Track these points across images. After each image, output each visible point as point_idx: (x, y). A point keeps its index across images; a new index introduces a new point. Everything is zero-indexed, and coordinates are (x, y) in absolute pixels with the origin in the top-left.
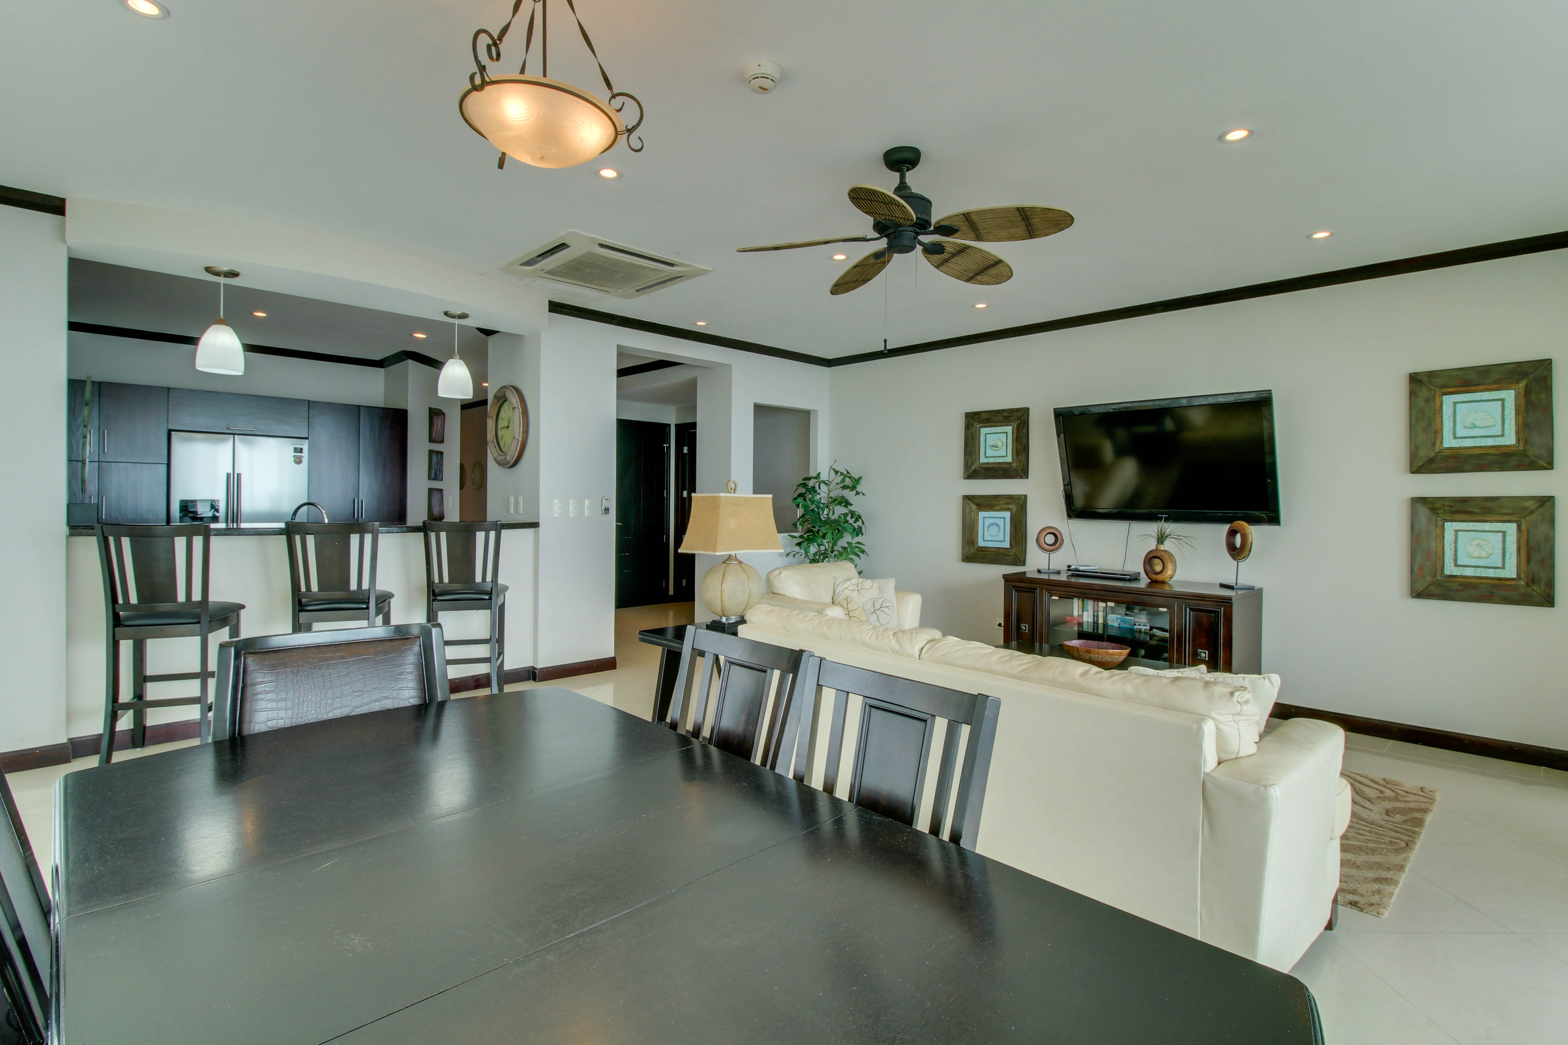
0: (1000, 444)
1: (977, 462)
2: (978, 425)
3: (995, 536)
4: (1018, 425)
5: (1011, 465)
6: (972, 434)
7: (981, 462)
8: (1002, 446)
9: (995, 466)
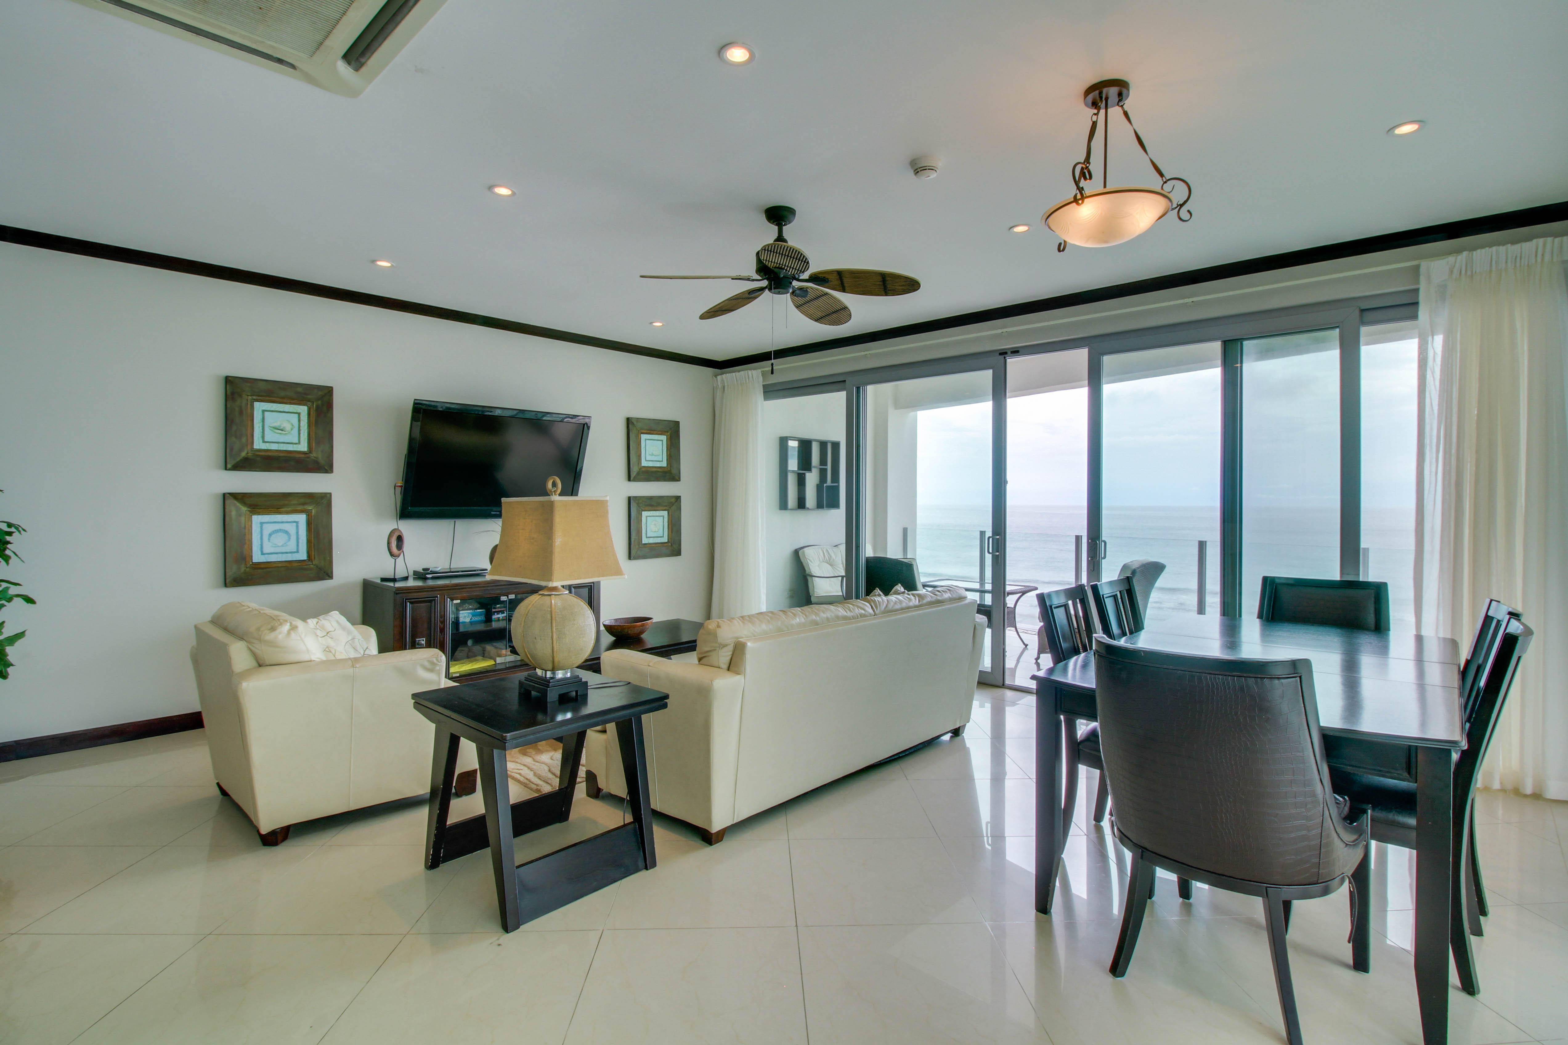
0: (288, 427)
1: (249, 447)
2: (250, 397)
3: (282, 546)
4: (317, 407)
5: (307, 455)
6: (240, 407)
7: (255, 447)
8: (292, 429)
9: (281, 454)
